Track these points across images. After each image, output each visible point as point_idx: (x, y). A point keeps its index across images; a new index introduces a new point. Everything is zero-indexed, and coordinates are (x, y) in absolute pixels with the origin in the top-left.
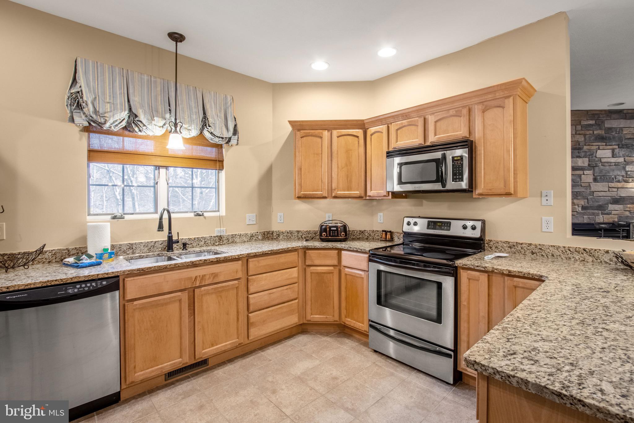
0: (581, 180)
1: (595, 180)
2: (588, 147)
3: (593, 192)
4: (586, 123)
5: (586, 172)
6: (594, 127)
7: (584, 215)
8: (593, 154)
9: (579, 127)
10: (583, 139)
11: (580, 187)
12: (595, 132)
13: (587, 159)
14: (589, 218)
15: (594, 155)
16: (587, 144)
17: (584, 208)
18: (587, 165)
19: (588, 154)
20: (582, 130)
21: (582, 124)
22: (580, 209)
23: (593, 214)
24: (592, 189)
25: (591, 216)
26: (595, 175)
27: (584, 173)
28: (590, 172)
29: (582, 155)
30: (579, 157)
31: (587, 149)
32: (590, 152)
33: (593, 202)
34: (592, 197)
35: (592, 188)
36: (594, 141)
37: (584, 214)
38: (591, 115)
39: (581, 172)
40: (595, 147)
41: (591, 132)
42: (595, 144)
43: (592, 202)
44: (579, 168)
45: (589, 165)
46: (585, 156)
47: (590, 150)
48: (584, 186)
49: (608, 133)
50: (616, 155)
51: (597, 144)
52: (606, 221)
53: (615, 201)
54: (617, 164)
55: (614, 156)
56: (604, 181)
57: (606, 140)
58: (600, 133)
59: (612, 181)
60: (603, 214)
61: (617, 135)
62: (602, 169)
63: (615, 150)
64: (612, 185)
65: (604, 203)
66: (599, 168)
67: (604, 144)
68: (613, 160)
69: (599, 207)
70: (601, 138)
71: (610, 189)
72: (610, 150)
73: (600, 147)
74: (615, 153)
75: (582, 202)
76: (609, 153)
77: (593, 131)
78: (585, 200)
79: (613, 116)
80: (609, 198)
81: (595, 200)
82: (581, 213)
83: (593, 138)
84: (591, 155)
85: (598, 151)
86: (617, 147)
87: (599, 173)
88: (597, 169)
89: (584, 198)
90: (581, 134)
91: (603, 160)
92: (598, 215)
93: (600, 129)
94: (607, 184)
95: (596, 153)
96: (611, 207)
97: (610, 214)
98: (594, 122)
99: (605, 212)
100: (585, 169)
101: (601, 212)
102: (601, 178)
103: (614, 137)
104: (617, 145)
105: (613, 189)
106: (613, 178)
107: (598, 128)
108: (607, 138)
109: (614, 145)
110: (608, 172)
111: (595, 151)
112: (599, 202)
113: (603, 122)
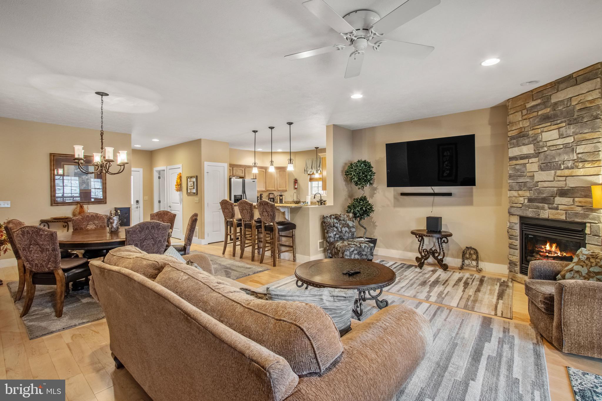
0: (526, 170)
1: (541, 168)
2: (534, 131)
3: (538, 182)
4: (531, 105)
5: (531, 161)
6: (538, 107)
7: (530, 208)
8: (536, 139)
9: (525, 112)
10: (528, 124)
11: (526, 177)
12: (540, 113)
13: (532, 146)
14: (534, 211)
15: (539, 140)
16: (532, 128)
17: (530, 200)
18: (533, 152)
19: (532, 139)
20: (527, 114)
21: (527, 107)
22: (526, 201)
23: (538, 208)
24: (536, 179)
25: (535, 210)
26: (540, 163)
27: (529, 161)
28: (536, 160)
30: (524, 144)
31: (532, 134)
33: (537, 193)
34: (537, 188)
36: (540, 123)
38: (536, 94)
39: (526, 161)
40: (539, 131)
41: (535, 114)
42: (538, 127)
44: (524, 157)
46: (530, 143)
47: (535, 135)
48: (530, 175)
49: (555, 110)
50: (562, 135)
51: (541, 126)
52: (551, 217)
53: (563, 193)
54: (566, 146)
55: (561, 136)
56: (550, 169)
57: (552, 118)
58: (545, 112)
59: (560, 169)
60: (550, 208)
61: (564, 109)
62: (548, 155)
63: (561, 129)
64: (559, 172)
65: (549, 195)
66: (544, 154)
67: (549, 124)
68: (560, 141)
69: (544, 200)
70: (546, 118)
71: (556, 179)
72: (557, 131)
73: (545, 129)
74: (561, 132)
75: (527, 194)
76: (555, 134)
77: (538, 112)
78: (530, 191)
79: (562, 86)
80: (555, 189)
81: (540, 192)
82: (526, 206)
83: (537, 120)
84: (535, 141)
85: (543, 134)
86: (564, 124)
87: (544, 160)
88: (542, 155)
89: (530, 189)
90: (526, 119)
91: (549, 144)
92: (543, 208)
93: (546, 107)
94: (553, 172)
95: (542, 136)
96: (558, 200)
97: (557, 209)
98: (539, 101)
99: (550, 206)
100: (530, 157)
101: (546, 206)
102: (547, 165)
103: (562, 113)
104: (565, 122)
105: (559, 178)
106: (560, 165)
107: (543, 107)
108: (553, 117)
109: (561, 122)
110: (554, 158)
111: (540, 134)
112: (543, 193)
113: (549, 98)
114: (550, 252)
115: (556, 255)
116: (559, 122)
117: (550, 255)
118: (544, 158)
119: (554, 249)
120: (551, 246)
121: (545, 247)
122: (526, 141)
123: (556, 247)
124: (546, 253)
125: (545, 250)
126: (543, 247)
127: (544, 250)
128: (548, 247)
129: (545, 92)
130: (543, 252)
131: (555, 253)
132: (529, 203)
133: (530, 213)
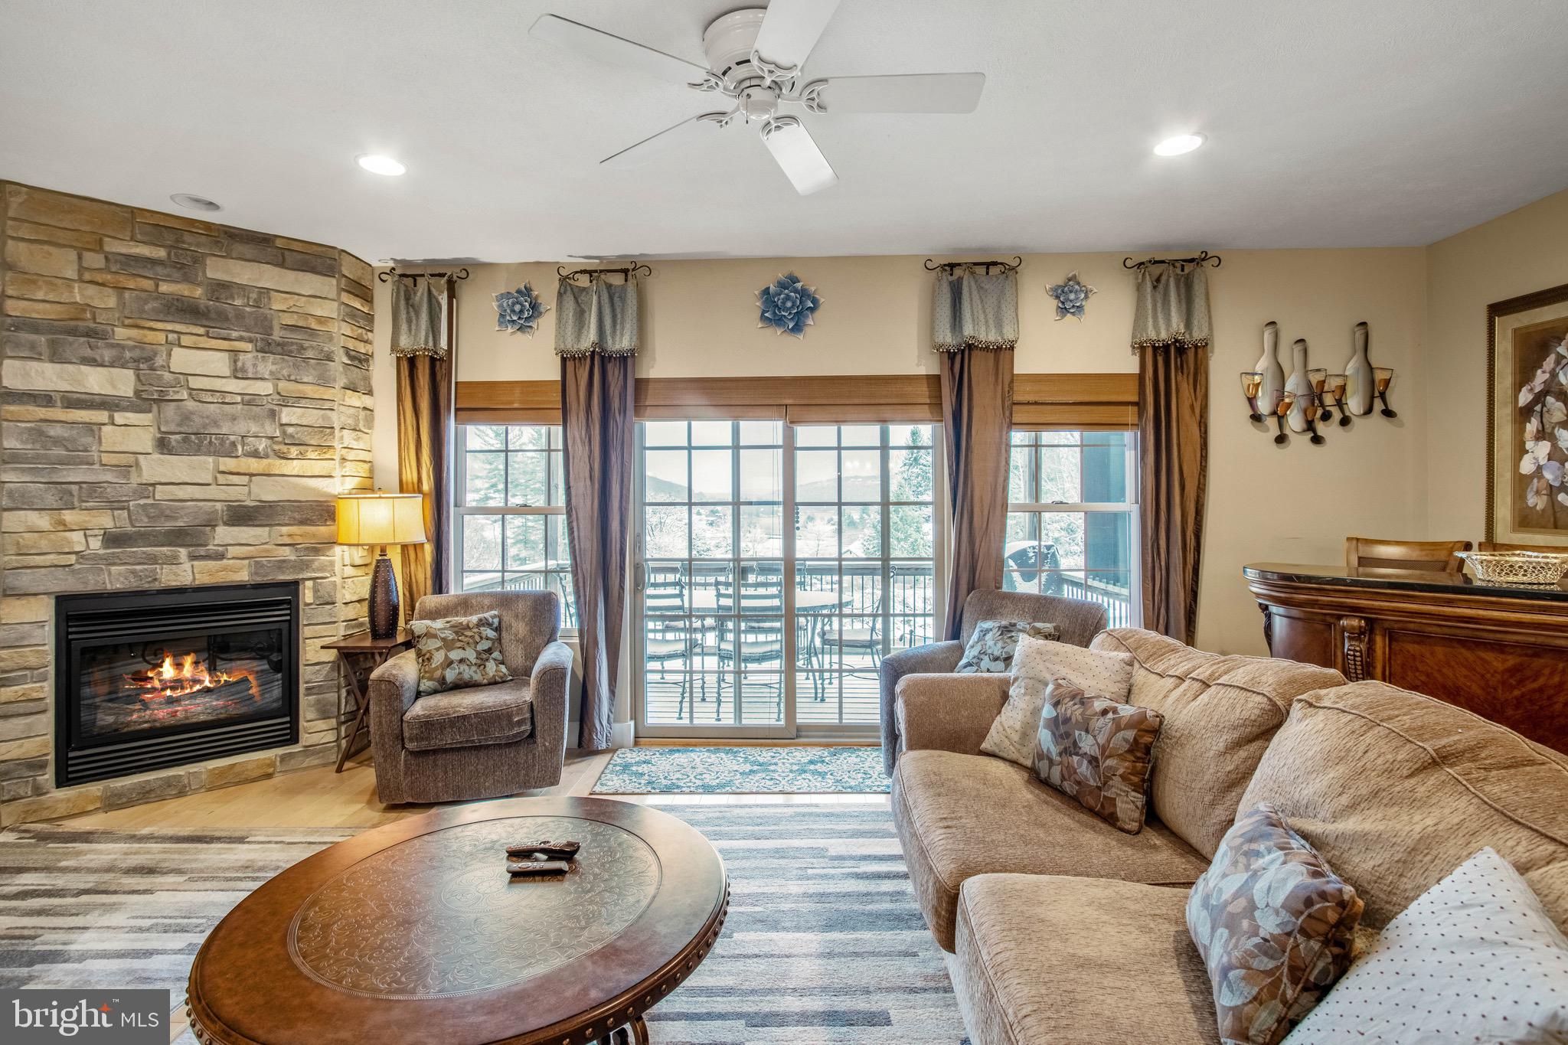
0: (99, 444)
1: (163, 445)
2: (134, 333)
3: (153, 485)
4: (124, 250)
5: (119, 418)
6: (159, 269)
7: (114, 564)
8: (149, 359)
9: (94, 260)
10: (112, 302)
11: (96, 467)
12: (164, 288)
13: (129, 374)
14: (134, 572)
15: (159, 361)
16: (127, 322)
17: (112, 539)
18: (130, 394)
19: (128, 354)
20: (107, 270)
21: (107, 248)
22: (96, 544)
23: (153, 560)
24: (147, 476)
25: (138, 567)
26: (163, 429)
27: (112, 418)
28: (145, 418)
29: (102, 356)
30: (90, 362)
31: (129, 339)
32: (143, 349)
33: (149, 517)
34: (150, 501)
35: (145, 473)
36: (161, 317)
37: (110, 561)
38: (148, 229)
39: (102, 416)
40: (161, 337)
41: (148, 284)
42: (160, 325)
43: (146, 520)
44: (89, 400)
45: (137, 393)
46: (118, 363)
47: (141, 344)
48: (114, 462)
49: (218, 299)
50: (243, 370)
51: (169, 327)
52: (203, 580)
53: (241, 516)
54: (250, 401)
55: (238, 373)
56: (198, 451)
57: (208, 318)
58: (186, 293)
59: (230, 453)
60: (193, 557)
61: (248, 309)
62: (192, 413)
63: (242, 357)
64: (228, 464)
65: (197, 522)
66: (178, 408)
67: (201, 331)
68: (233, 386)
69: (178, 537)
70: (189, 312)
71: (221, 478)
72: (226, 355)
73: (186, 340)
74: (240, 364)
75: (106, 521)
76: (217, 362)
77: (157, 282)
78: (116, 513)
79: (239, 248)
80: (219, 506)
81: (160, 512)
82: (96, 558)
83: (156, 304)
84: (143, 361)
85: (176, 351)
86: (249, 346)
87: (179, 425)
88: (170, 410)
89: (115, 505)
90: (103, 285)
91: (194, 383)
92: (173, 560)
93: (187, 279)
94: (210, 459)
95: (169, 355)
96: (224, 534)
97: (221, 556)
98: (161, 253)
99: (202, 551)
100: (117, 406)
101: (183, 552)
102: (186, 440)
103: (240, 315)
104: (251, 341)
105: (231, 477)
106: (234, 444)
107: (177, 275)
108: (213, 315)
109: (241, 339)
110: (216, 423)
111: (163, 348)
112: (175, 519)
113: (198, 260)
114: (177, 684)
115: (197, 687)
116: (235, 334)
117: (178, 693)
118: (178, 419)
119: (188, 671)
120: (179, 666)
121: (160, 674)
122: (107, 355)
123: (196, 663)
124: (164, 689)
125: (160, 681)
126: (150, 674)
127: (157, 684)
128: (168, 670)
129: (187, 237)
130: (154, 689)
131: (196, 681)
132: (105, 548)
133: (116, 578)
